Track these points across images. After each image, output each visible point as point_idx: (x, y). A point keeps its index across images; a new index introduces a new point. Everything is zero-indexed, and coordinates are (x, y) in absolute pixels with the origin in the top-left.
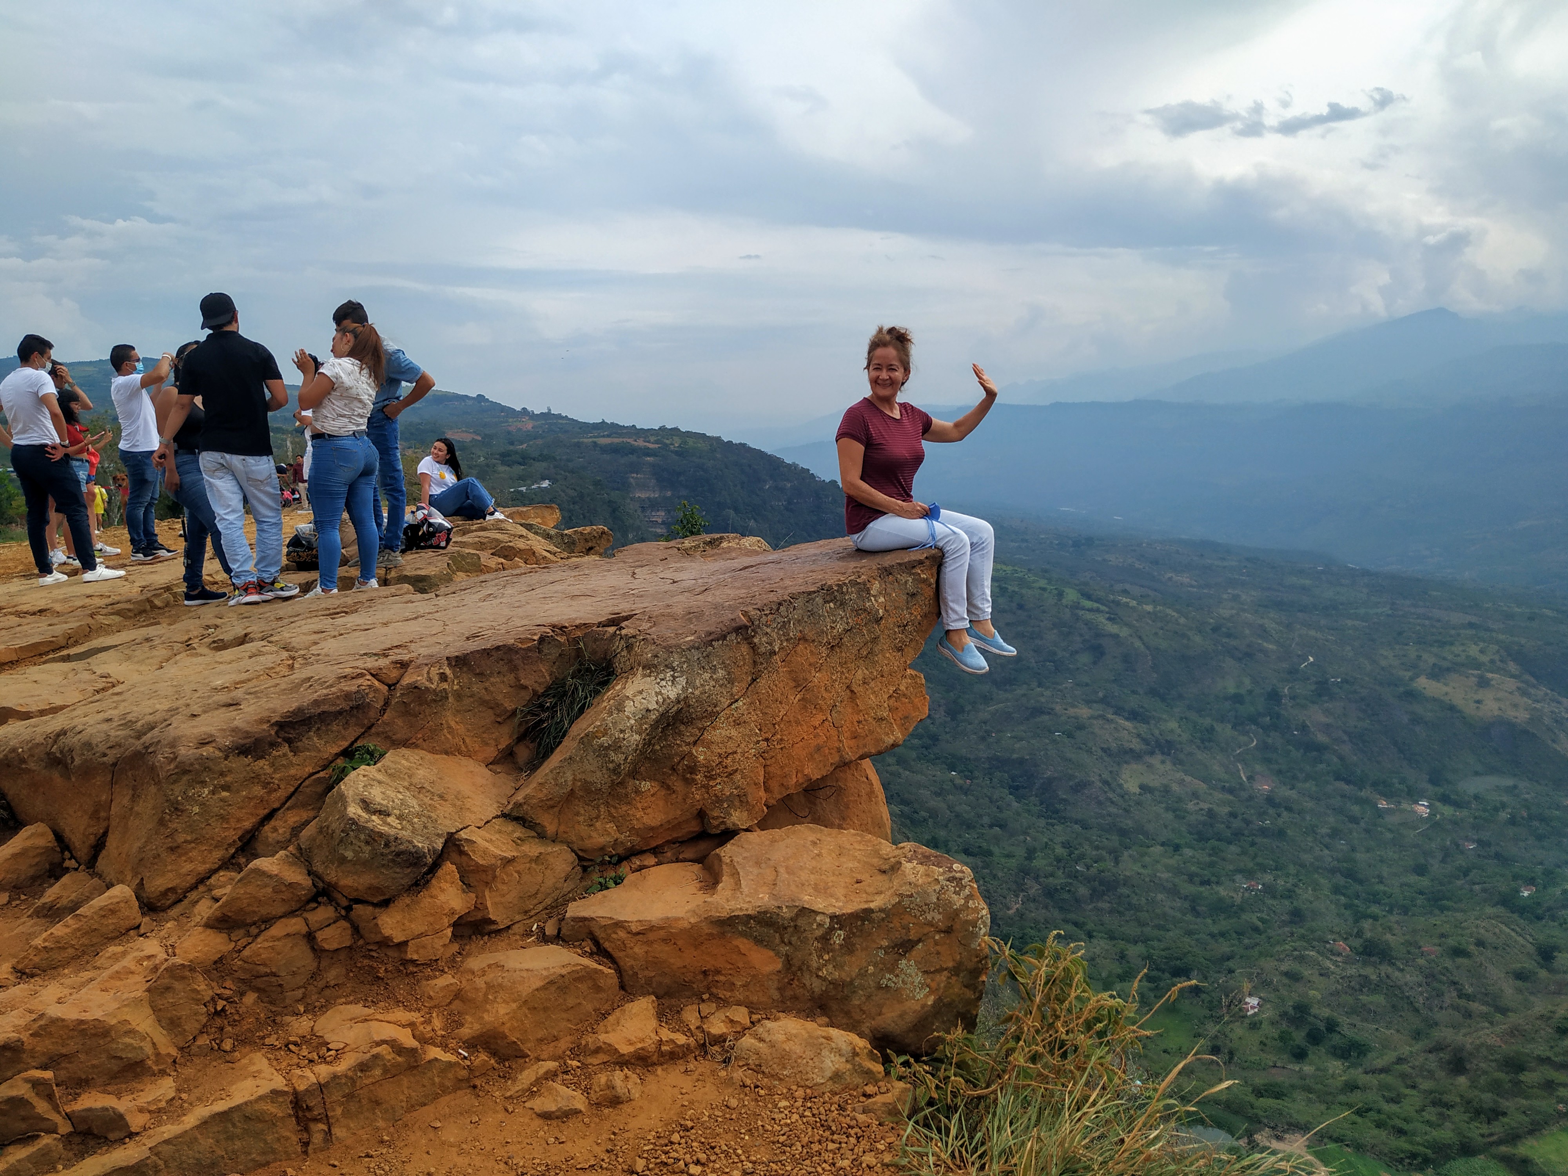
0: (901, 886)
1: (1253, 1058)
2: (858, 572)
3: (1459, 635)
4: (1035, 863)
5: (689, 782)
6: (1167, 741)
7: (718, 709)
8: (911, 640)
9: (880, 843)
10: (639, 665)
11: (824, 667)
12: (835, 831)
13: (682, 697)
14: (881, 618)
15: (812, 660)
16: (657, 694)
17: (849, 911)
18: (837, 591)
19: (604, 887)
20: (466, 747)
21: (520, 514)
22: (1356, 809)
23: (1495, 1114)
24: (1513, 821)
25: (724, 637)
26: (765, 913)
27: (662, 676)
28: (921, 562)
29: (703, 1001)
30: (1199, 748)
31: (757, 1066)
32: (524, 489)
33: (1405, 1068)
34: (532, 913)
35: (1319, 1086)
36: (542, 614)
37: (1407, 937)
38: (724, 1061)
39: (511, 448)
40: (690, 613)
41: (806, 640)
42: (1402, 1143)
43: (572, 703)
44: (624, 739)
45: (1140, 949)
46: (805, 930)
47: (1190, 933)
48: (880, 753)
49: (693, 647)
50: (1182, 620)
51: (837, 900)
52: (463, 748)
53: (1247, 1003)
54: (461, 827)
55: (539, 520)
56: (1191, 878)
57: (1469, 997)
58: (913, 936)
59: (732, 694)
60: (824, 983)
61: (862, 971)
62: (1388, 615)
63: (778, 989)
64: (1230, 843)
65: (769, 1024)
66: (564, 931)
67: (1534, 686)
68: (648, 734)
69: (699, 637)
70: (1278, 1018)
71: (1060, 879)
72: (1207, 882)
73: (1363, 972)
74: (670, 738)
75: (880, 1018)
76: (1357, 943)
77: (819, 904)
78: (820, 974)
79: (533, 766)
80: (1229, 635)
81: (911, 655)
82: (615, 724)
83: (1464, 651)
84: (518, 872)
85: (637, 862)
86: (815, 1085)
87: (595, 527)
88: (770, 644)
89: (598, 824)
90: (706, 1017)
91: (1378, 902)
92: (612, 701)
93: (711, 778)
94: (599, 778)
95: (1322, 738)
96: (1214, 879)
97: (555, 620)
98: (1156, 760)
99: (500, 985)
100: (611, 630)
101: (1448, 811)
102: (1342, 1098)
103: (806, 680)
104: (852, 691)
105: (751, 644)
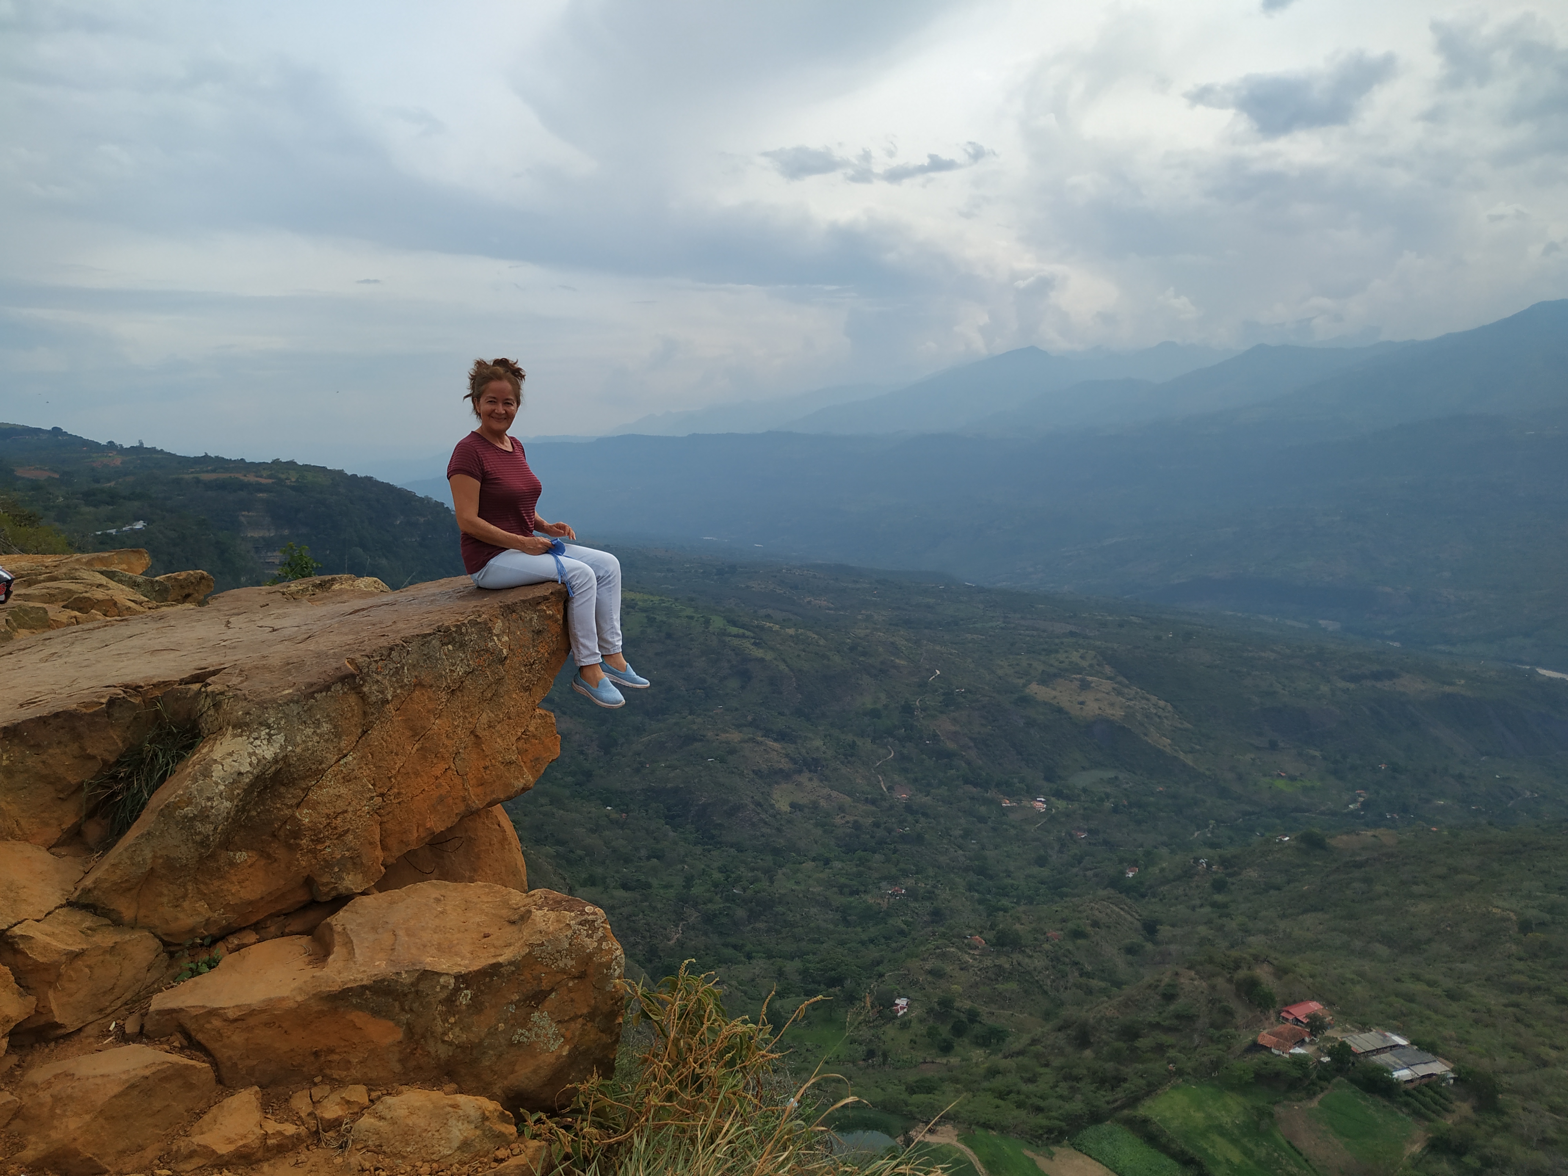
0: (532, 936)
1: (905, 1057)
2: (478, 611)
3: (1062, 643)
4: (694, 891)
5: (292, 848)
6: (813, 758)
7: (324, 766)
8: (539, 679)
9: (510, 893)
10: (229, 725)
11: (445, 713)
12: (460, 885)
13: (280, 756)
14: (505, 658)
15: (430, 707)
16: (250, 755)
17: (476, 969)
18: (456, 632)
19: (195, 973)
20: (21, 830)
21: (101, 560)
22: (983, 810)
23: (1117, 1081)
24: (1115, 810)
25: (327, 688)
26: (383, 980)
27: (255, 735)
28: (546, 598)
29: (315, 1084)
30: (842, 763)
31: (376, 1146)
32: (113, 531)
33: (1039, 1048)
34: (109, 1010)
35: (965, 1076)
36: (114, 673)
37: (1034, 925)
38: (341, 1147)
39: (97, 486)
40: (288, 664)
41: (423, 686)
42: (1041, 1120)
43: (151, 771)
44: (212, 807)
45: (797, 964)
46: (428, 995)
47: (842, 943)
48: (509, 799)
49: (292, 701)
50: (822, 642)
51: (463, 958)
52: (17, 832)
53: (898, 1005)
54: (14, 922)
55: (124, 566)
56: (841, 888)
57: (1088, 975)
58: (545, 986)
59: (339, 749)
60: (450, 1048)
61: (492, 1030)
62: (1002, 628)
63: (400, 1061)
64: (874, 852)
65: (389, 1100)
66: (148, 1027)
67: (1127, 687)
68: (241, 800)
69: (298, 690)
70: (925, 1016)
71: (718, 905)
72: (857, 892)
73: (997, 962)
74: (269, 802)
75: (512, 1076)
76: (991, 935)
77: (443, 964)
78: (446, 1038)
79: (106, 845)
80: (864, 654)
81: (539, 694)
82: (200, 791)
83: (1067, 658)
84: (90, 967)
85: (235, 941)
86: (442, 1157)
87: (192, 572)
88: (382, 692)
89: (186, 904)
90: (319, 1102)
91: (1006, 895)
92: (197, 766)
93: (319, 841)
94: (185, 853)
95: (951, 746)
96: (862, 888)
97: (127, 680)
98: (804, 778)
99: (70, 1097)
100: (196, 687)
101: (1061, 804)
102: (986, 1084)
103: (424, 728)
104: (477, 736)
105: (360, 693)
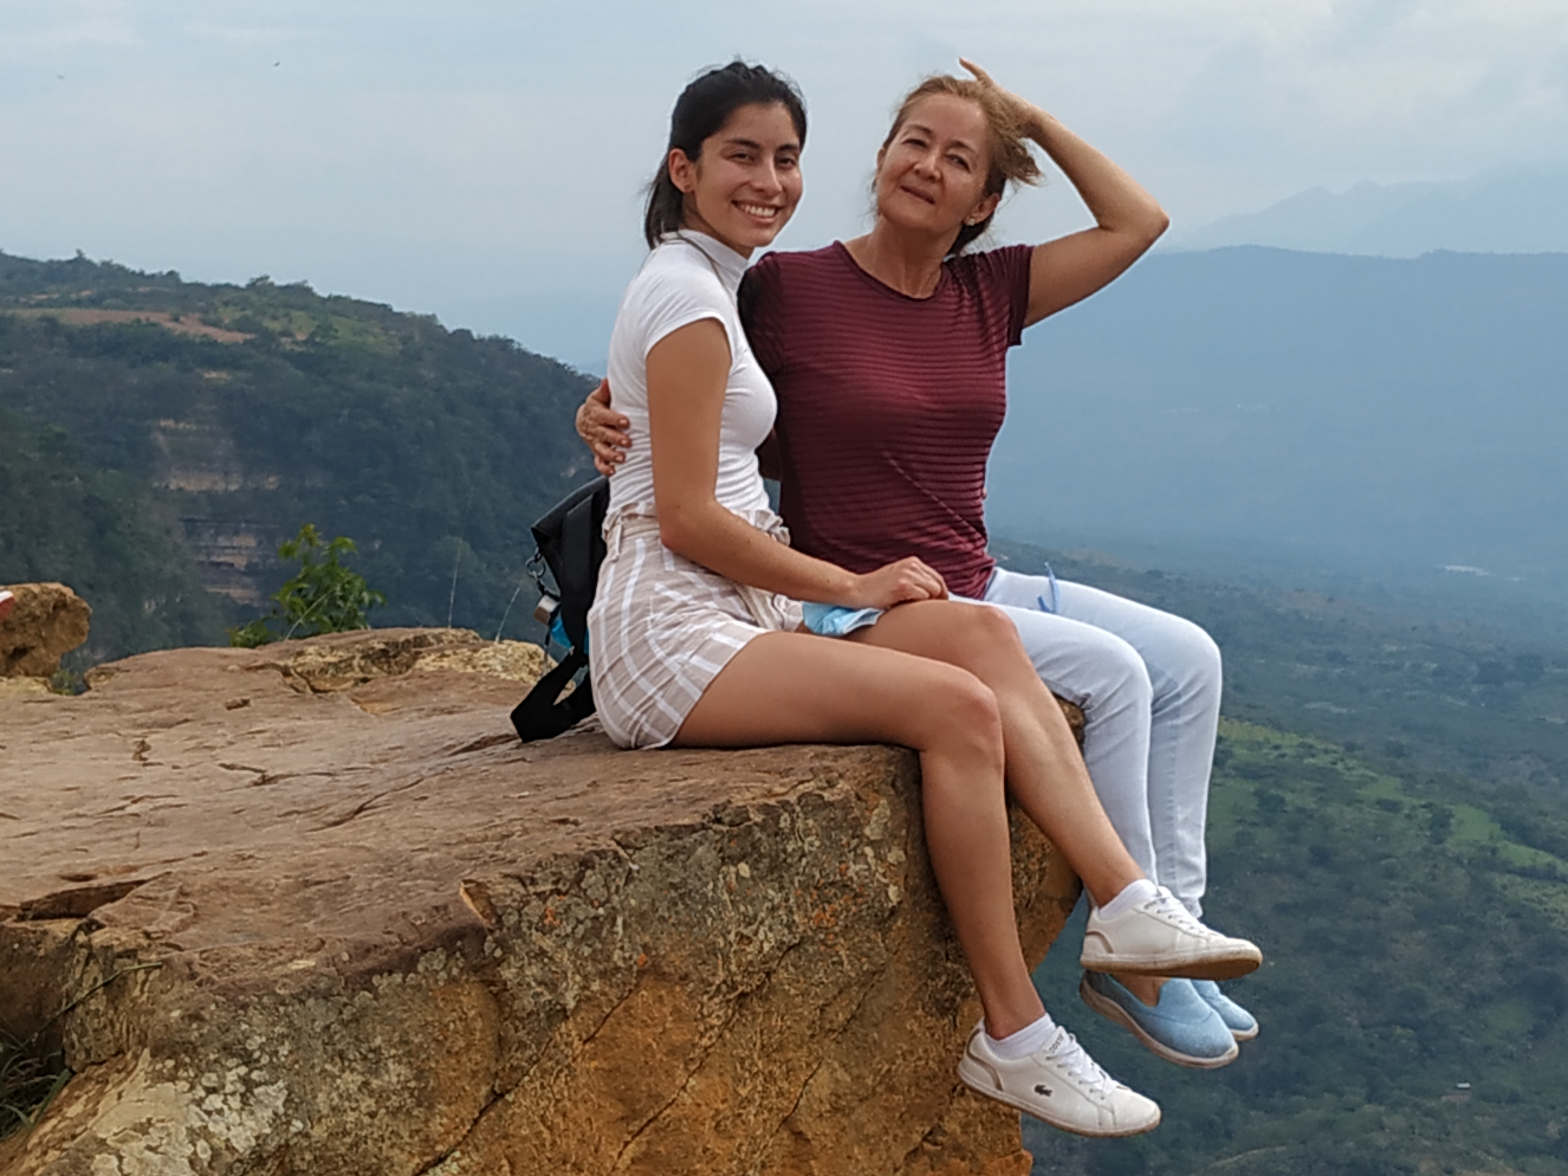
2: (828, 769)
10: (142, 1043)
11: (714, 1060)
13: (271, 1146)
14: (893, 912)
15: (677, 1038)
16: (194, 1135)
18: (763, 827)
25: (408, 963)
27: (209, 1080)
40: (307, 884)
41: (662, 976)
49: (312, 992)
59: (427, 1139)
69: (331, 961)
88: (551, 986)
92: (53, 1155)
100: (62, 928)
103: (656, 1098)
104: (798, 1135)
105: (493, 983)
